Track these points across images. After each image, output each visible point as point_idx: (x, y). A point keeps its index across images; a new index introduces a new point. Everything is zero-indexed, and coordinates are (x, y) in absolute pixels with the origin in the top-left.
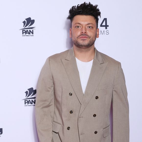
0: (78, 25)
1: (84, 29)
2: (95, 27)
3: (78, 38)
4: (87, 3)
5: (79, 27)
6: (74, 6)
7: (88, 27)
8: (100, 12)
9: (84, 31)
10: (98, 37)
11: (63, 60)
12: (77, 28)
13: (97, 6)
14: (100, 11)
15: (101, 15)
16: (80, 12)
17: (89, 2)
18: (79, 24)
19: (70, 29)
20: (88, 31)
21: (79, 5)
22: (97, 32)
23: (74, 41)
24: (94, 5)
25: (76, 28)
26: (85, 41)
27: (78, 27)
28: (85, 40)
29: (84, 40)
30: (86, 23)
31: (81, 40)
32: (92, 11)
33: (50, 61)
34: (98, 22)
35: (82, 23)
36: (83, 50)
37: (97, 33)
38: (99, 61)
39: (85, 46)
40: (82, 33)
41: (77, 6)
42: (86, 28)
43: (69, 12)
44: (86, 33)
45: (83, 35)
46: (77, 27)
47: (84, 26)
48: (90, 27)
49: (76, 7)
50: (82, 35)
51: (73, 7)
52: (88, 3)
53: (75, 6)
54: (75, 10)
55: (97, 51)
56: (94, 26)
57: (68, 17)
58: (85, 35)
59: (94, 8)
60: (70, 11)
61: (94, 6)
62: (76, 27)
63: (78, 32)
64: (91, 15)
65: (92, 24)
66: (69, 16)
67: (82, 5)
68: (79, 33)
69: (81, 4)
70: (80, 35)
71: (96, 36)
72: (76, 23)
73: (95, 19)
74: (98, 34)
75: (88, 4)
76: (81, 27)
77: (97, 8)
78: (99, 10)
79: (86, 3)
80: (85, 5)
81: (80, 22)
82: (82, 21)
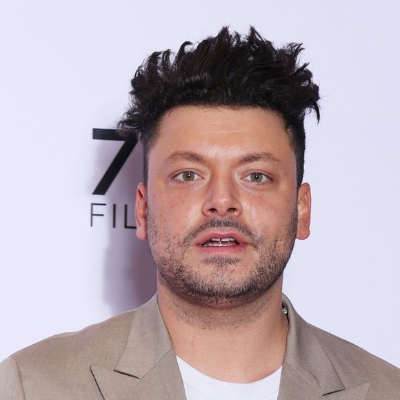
0: (190, 165)
1: (221, 186)
2: (286, 174)
3: (185, 243)
4: (238, 36)
5: (196, 177)
6: (162, 49)
7: (249, 178)
8: (316, 88)
9: (223, 201)
10: (306, 235)
11: (106, 377)
12: (180, 182)
13: (296, 50)
14: (315, 80)
15: (319, 103)
16: (200, 85)
17: (253, 31)
18: (195, 157)
19: (140, 186)
20: (245, 204)
21: (188, 49)
22: (299, 208)
23: (164, 261)
24: (278, 45)
25: (172, 184)
26: (232, 267)
27: (189, 175)
28: (230, 262)
29: (221, 262)
30: (237, 152)
31: (207, 262)
32: (272, 81)
33: (26, 384)
34: (304, 148)
35: (211, 152)
36: (220, 314)
37: (301, 212)
38: (315, 377)
39: (227, 297)
40: (214, 215)
41: (175, 50)
42: (237, 179)
43: (131, 89)
44: (234, 209)
45: (219, 224)
46: (181, 177)
47: (222, 170)
48: (256, 176)
49: (172, 59)
50: (213, 224)
51: (155, 56)
52: (244, 34)
53: (168, 53)
54: (166, 74)
55: (299, 320)
56: (281, 173)
57: (125, 117)
58: (227, 224)
59: (279, 62)
60: (134, 82)
61: (282, 51)
62: (173, 176)
63: (188, 209)
64: (263, 106)
65: (268, 156)
66: (128, 113)
67: (206, 44)
68: (193, 215)
69: (205, 38)
70: (201, 228)
71: (296, 227)
72: (175, 156)
73: (286, 127)
74: (307, 219)
75: (242, 39)
76: (208, 177)
77: (300, 61)
78: (308, 75)
79: (231, 32)
80: (230, 44)
81: (198, 150)
82: (213, 141)
